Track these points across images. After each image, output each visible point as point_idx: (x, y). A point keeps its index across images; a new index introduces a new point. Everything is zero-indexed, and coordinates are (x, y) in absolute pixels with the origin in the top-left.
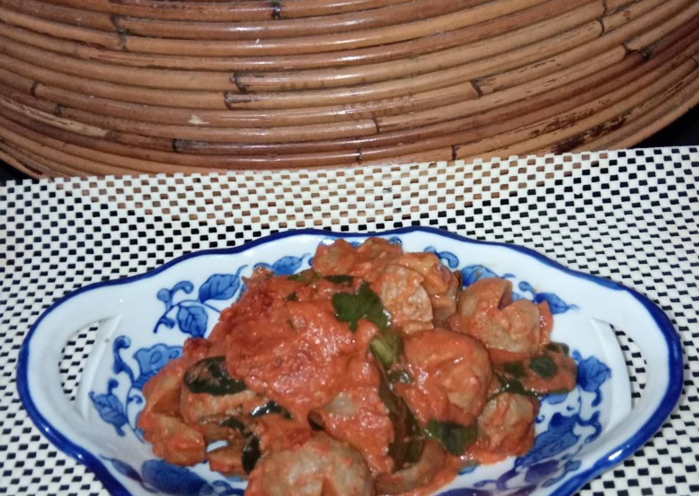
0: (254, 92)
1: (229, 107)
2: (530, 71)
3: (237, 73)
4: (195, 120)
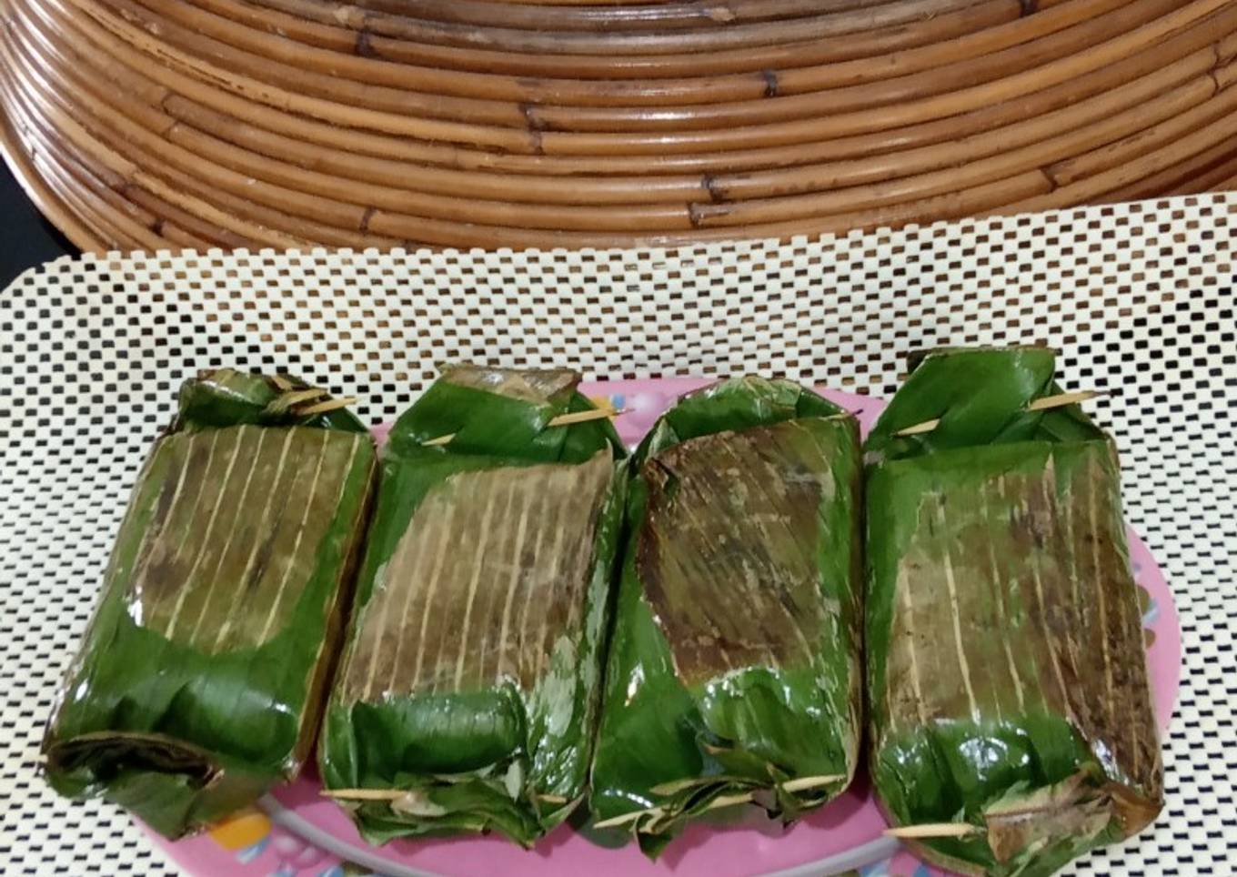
0: (732, 201)
1: (696, 226)
2: (1120, 150)
3: (708, 174)
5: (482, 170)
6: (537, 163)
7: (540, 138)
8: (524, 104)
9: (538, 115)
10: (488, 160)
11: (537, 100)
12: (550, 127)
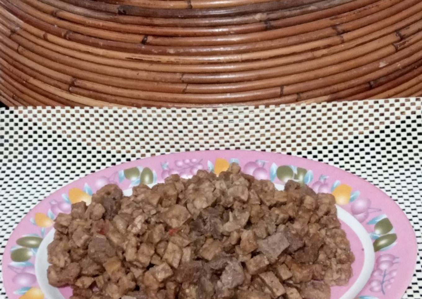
1: (397, 51)
3: (397, 31)
4: (382, 64)
5: (324, 56)
6: (342, 46)
7: (342, 37)
8: (334, 27)
9: (340, 28)
10: (325, 51)
11: (338, 23)
12: (345, 32)
